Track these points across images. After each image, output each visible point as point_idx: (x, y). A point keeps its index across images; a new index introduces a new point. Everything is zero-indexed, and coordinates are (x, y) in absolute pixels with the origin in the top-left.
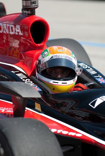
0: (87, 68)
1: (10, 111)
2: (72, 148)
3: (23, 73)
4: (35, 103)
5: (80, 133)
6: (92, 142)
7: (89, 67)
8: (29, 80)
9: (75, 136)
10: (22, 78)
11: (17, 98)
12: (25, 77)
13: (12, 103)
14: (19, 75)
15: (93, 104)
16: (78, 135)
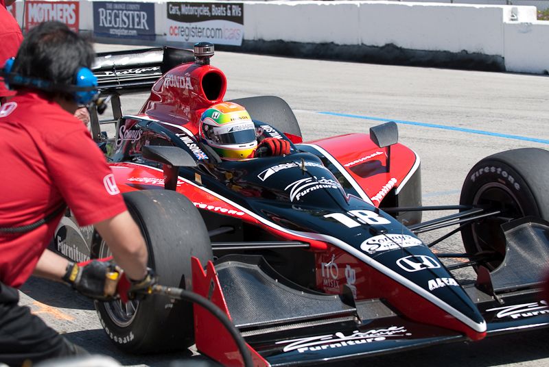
0: (272, 132)
1: (162, 182)
2: (232, 229)
3: (189, 137)
4: (196, 174)
5: (242, 211)
6: (255, 222)
7: (274, 131)
8: (195, 145)
9: (235, 215)
10: (186, 143)
11: (168, 166)
12: (191, 141)
13: (162, 171)
14: (183, 139)
15: (263, 176)
16: (240, 214)
